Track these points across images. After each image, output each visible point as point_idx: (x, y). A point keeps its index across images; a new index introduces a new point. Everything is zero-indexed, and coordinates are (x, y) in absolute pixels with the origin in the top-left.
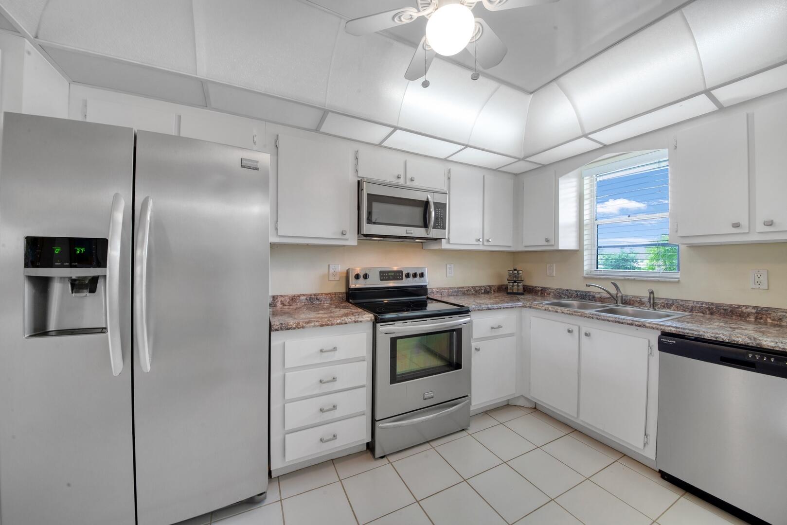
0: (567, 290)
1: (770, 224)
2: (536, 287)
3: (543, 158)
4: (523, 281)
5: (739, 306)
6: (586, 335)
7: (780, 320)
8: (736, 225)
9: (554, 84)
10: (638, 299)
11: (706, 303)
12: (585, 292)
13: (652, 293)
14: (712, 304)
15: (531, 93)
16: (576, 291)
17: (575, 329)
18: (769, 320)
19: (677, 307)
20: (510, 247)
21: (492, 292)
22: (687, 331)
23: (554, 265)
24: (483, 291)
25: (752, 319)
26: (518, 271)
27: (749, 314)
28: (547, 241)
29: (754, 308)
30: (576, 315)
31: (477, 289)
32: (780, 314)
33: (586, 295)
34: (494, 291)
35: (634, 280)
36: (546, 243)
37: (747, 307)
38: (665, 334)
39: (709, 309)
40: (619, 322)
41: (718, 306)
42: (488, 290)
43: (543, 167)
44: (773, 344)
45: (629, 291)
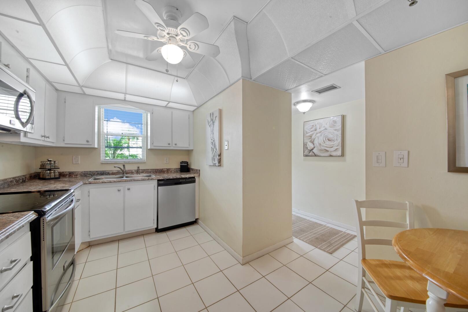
0: (90, 171)
1: (176, 145)
2: (63, 172)
4: (59, 168)
5: (163, 169)
6: (129, 189)
7: (172, 171)
8: (169, 144)
9: (125, 65)
10: (131, 171)
11: (154, 169)
12: (103, 171)
13: (138, 168)
14: (156, 169)
15: (111, 59)
16: (97, 171)
17: (121, 188)
18: (169, 172)
19: (146, 172)
20: (53, 143)
21: (27, 180)
23: (79, 157)
24: (21, 181)
25: (166, 172)
26: (54, 162)
27: (165, 171)
28: (88, 141)
29: (166, 169)
30: (122, 181)
31: (17, 179)
33: (103, 173)
34: (28, 180)
36: (86, 143)
38: (158, 180)
39: (155, 171)
41: (158, 170)
42: (24, 179)
44: (184, 176)
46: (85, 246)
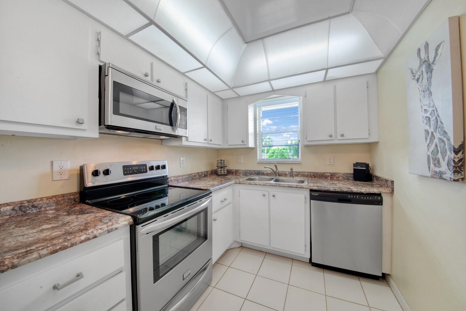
0: (249, 171)
1: (342, 135)
2: (232, 170)
3: (241, 91)
4: (227, 167)
5: (324, 173)
6: (274, 196)
7: (339, 178)
8: (331, 136)
9: (260, 41)
10: (284, 173)
11: (312, 173)
12: (259, 171)
13: (292, 169)
14: (314, 173)
15: (247, 43)
16: (254, 171)
17: (266, 193)
18: (335, 178)
19: (301, 175)
20: (220, 145)
21: (208, 175)
22: (322, 188)
23: (242, 156)
24: (203, 175)
25: (329, 178)
26: (224, 161)
27: (328, 176)
28: (243, 142)
29: (330, 173)
30: (267, 185)
31: (200, 174)
32: (338, 175)
33: (259, 173)
34: (209, 175)
35: (282, 163)
36: (241, 143)
37: (327, 173)
38: (311, 190)
39: (314, 175)
40: (290, 187)
41: (317, 173)
42: (206, 174)
43: (239, 97)
44: (356, 190)
45: (281, 169)
46: (238, 245)
